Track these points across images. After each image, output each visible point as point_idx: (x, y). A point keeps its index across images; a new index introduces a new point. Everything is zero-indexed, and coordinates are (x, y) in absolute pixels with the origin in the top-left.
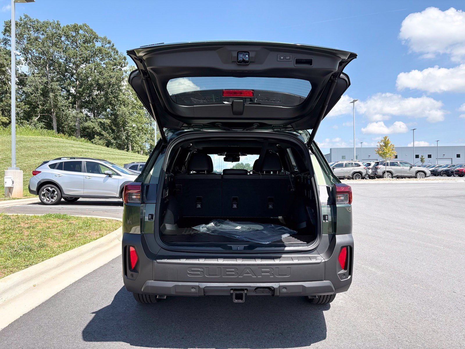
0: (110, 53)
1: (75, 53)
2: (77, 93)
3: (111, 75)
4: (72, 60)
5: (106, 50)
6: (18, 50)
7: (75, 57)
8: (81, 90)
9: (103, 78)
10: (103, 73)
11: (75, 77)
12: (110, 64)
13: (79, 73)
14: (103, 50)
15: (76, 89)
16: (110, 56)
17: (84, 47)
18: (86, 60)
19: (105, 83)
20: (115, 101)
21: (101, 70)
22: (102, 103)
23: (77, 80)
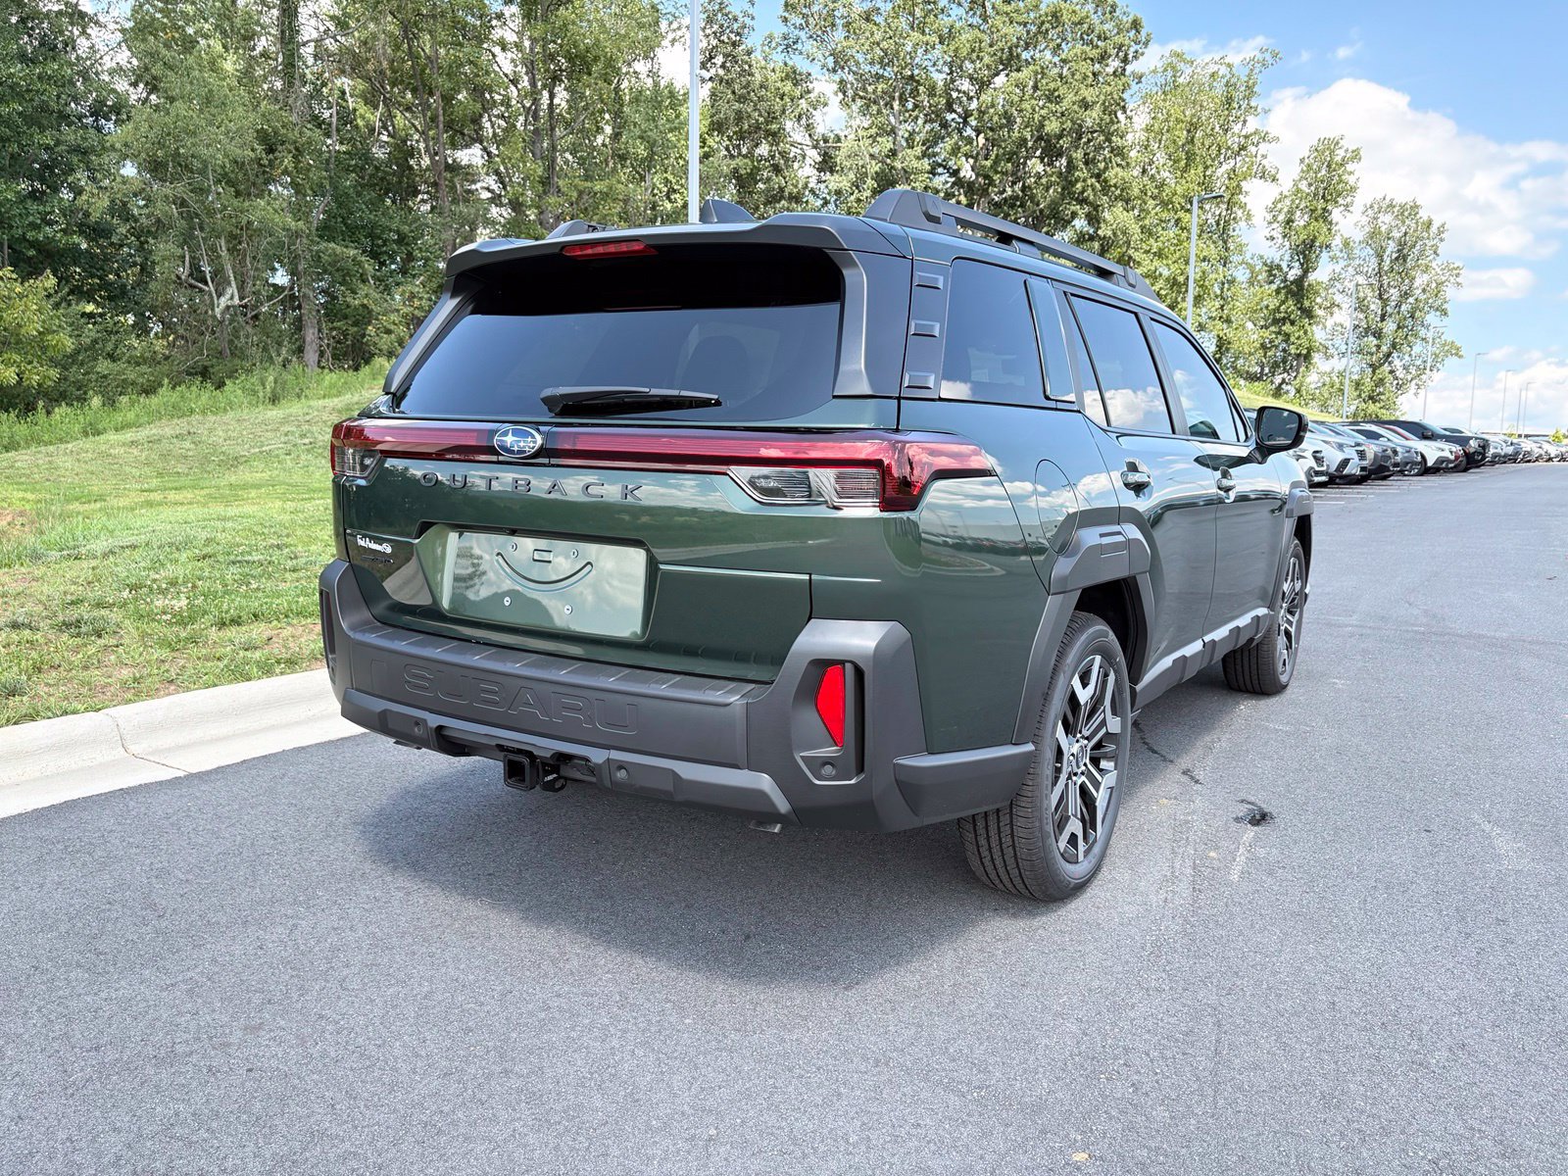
0: (1088, 20)
1: (976, 42)
2: (977, 175)
3: (1085, 98)
4: (968, 65)
5: (1074, 12)
6: (816, 61)
7: (974, 55)
8: (988, 163)
9: (1059, 115)
10: (1059, 96)
11: (974, 123)
12: (1085, 59)
13: (984, 105)
14: (1065, 12)
15: (975, 162)
16: (1089, 28)
17: (1007, 14)
18: (1010, 61)
19: (1064, 129)
20: (1093, 190)
21: (1052, 86)
22: (1052, 201)
23: (978, 132)
